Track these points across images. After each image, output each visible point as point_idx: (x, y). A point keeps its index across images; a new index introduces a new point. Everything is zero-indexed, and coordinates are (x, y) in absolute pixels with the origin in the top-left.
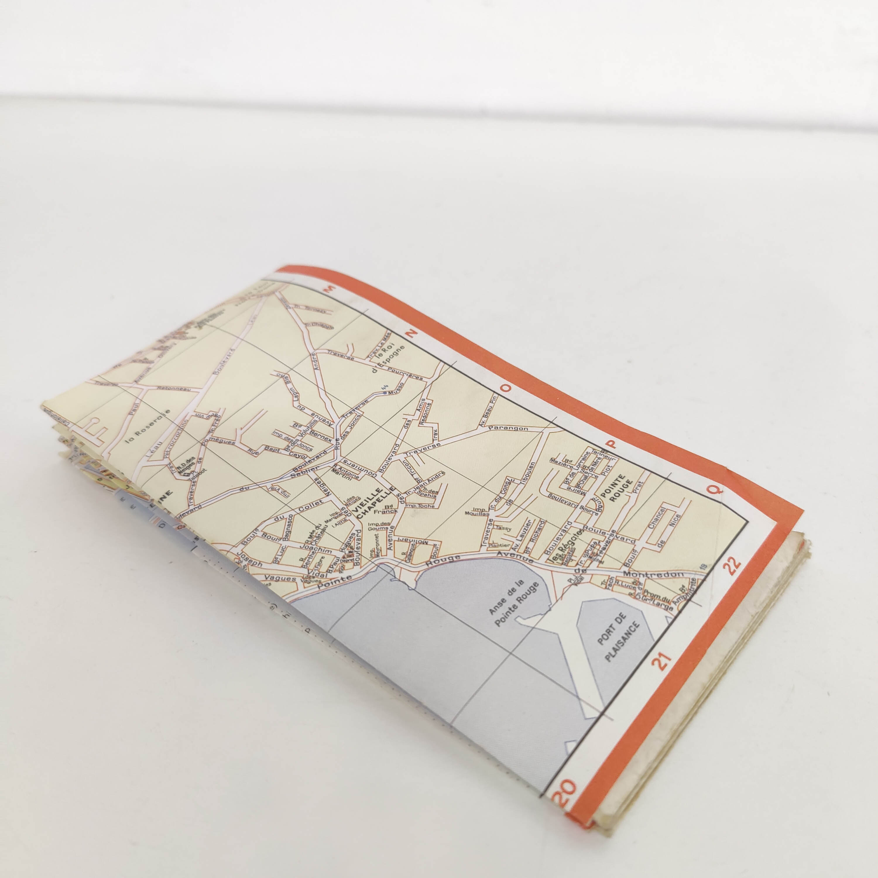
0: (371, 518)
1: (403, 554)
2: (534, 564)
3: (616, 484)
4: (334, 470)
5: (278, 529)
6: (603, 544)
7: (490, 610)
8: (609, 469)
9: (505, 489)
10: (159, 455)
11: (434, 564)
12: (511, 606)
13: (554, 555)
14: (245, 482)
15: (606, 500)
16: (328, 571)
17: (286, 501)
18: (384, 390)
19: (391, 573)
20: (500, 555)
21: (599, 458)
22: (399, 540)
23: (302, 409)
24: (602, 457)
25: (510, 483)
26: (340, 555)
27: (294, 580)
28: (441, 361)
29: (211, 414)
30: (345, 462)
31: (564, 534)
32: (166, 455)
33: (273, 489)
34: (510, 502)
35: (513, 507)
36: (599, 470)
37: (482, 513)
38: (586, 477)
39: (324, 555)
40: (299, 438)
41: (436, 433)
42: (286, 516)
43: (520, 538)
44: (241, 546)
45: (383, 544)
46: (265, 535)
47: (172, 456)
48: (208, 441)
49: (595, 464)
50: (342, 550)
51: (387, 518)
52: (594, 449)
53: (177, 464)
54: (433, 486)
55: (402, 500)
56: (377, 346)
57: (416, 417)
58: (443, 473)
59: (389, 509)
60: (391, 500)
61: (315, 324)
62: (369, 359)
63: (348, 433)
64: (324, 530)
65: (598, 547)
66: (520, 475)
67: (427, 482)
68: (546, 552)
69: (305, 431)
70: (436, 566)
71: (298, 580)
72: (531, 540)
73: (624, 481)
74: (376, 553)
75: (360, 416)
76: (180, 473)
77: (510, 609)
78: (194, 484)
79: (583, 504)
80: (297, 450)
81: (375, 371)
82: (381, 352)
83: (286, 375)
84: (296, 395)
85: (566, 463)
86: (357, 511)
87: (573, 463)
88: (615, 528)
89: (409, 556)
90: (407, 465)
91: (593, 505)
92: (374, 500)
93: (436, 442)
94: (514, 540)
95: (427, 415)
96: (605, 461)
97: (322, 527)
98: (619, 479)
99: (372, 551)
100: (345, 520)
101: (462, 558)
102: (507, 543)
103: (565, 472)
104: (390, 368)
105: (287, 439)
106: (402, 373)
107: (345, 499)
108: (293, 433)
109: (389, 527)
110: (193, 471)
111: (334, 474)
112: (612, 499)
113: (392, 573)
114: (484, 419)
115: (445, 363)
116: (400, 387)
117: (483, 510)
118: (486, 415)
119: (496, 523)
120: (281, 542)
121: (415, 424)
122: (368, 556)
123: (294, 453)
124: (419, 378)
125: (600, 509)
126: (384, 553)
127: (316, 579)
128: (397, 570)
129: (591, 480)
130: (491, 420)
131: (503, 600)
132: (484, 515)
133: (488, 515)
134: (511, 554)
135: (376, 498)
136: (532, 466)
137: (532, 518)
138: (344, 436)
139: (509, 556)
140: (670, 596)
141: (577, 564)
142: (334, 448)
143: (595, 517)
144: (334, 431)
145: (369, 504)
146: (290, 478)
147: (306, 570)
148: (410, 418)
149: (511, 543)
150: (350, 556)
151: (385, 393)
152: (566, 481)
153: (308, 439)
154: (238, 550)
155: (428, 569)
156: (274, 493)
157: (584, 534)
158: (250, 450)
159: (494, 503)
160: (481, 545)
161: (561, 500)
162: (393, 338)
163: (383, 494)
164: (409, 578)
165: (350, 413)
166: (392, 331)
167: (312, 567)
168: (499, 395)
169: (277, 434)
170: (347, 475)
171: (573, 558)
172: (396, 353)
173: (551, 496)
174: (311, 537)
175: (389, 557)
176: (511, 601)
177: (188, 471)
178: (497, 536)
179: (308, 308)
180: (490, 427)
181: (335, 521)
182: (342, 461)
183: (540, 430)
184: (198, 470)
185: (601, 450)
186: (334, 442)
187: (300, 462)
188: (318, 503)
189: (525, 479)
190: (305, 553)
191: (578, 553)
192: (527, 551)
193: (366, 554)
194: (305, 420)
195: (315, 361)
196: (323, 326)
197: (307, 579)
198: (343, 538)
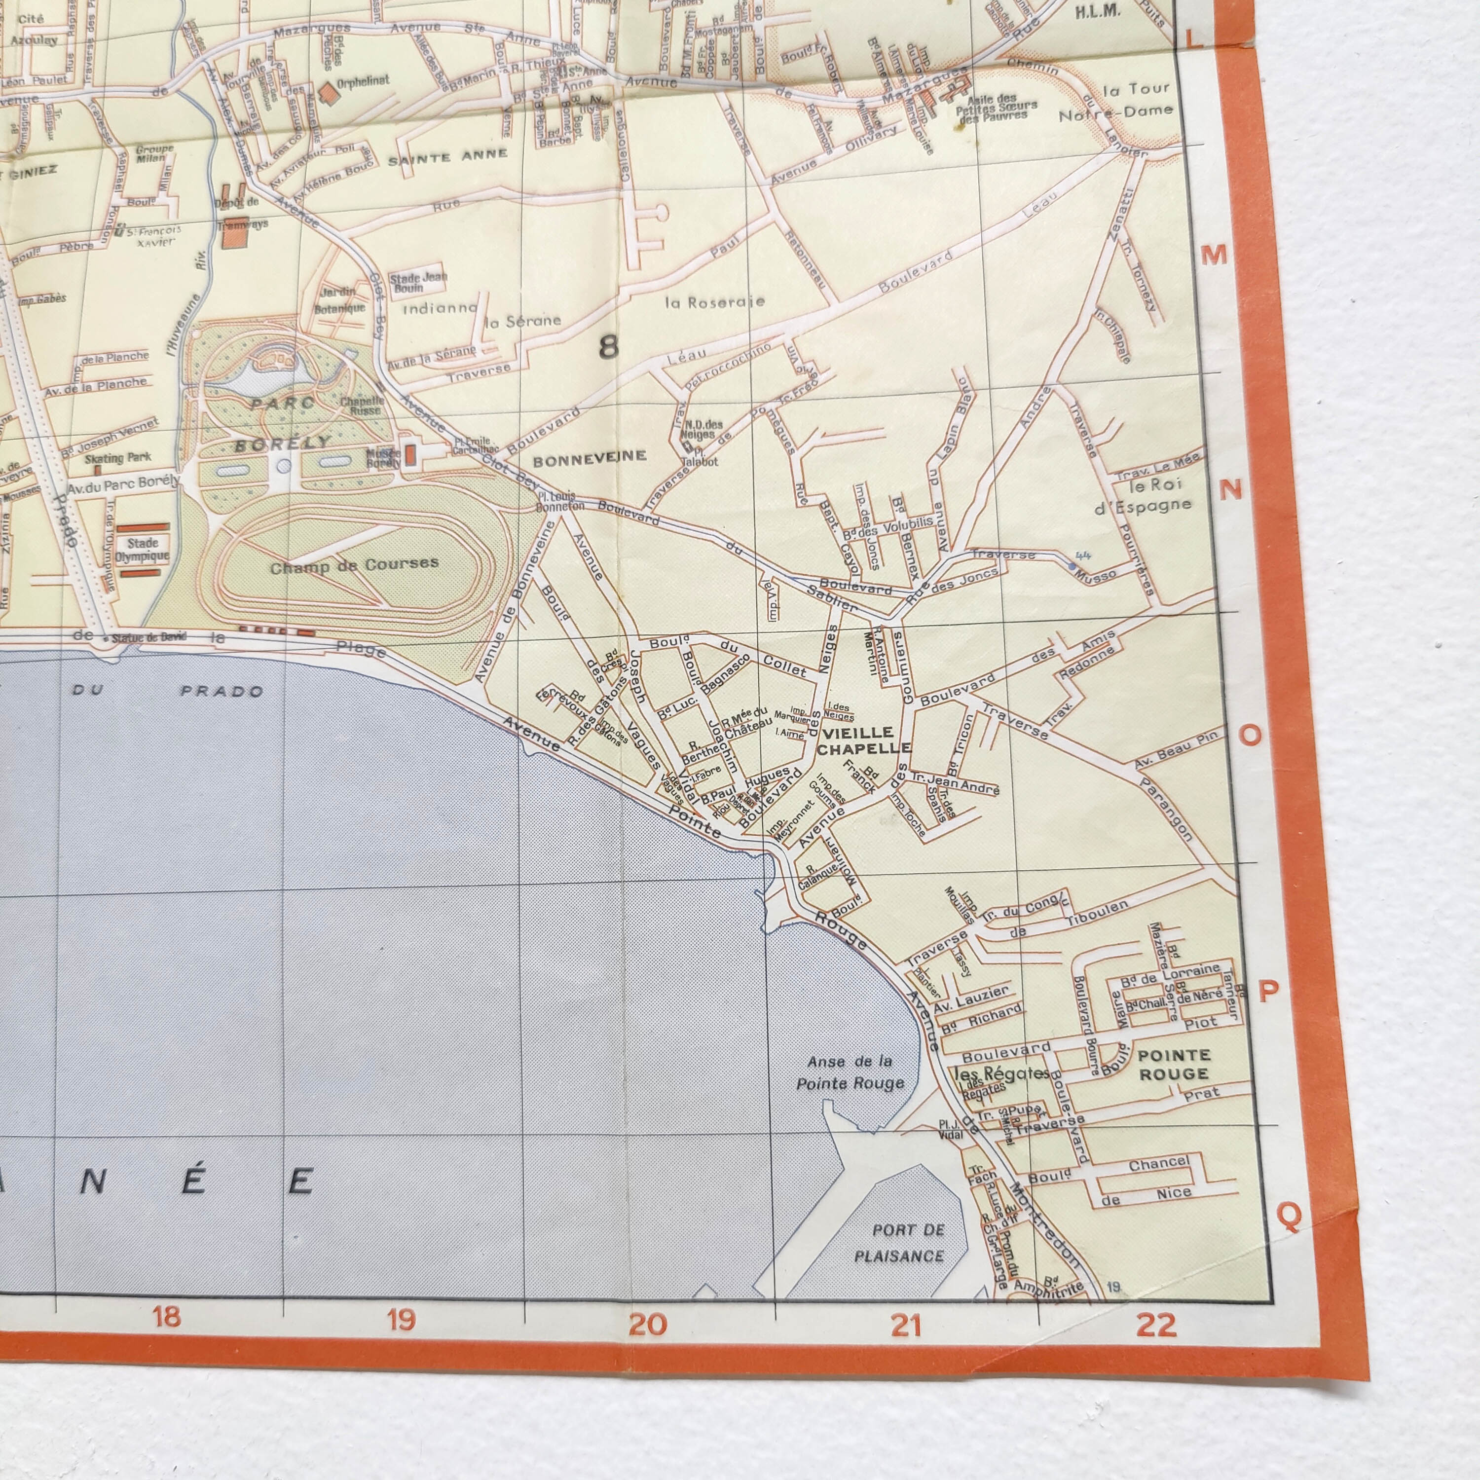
0: (833, 768)
1: (810, 869)
2: (933, 1055)
3: (1182, 1058)
4: (869, 636)
5: (713, 664)
6: (1045, 1120)
7: (813, 1058)
8: (1209, 1024)
9: (1039, 906)
10: (684, 372)
11: (825, 925)
12: (839, 1080)
13: (970, 1069)
14: (745, 538)
15: (1136, 1066)
16: (704, 798)
17: (764, 625)
18: (1077, 561)
19: (767, 879)
20: (911, 998)
21: (1219, 994)
22: (826, 842)
23: (935, 479)
24: (1226, 995)
25: (1056, 903)
26: (741, 788)
27: (657, 766)
28: (1216, 587)
29: (809, 366)
30: (897, 636)
31: (1019, 1054)
32: (694, 383)
33: (767, 588)
34: (1020, 933)
35: (1015, 946)
36: (1189, 1012)
37: (968, 911)
38: (1160, 1004)
39: (722, 767)
40: (881, 530)
41: (1062, 713)
42: (741, 652)
43: (963, 1001)
44: (646, 645)
45: (802, 828)
46: (690, 655)
47: (700, 394)
48: (764, 412)
49: (1202, 995)
50: (749, 782)
51: (849, 788)
52: (1233, 972)
53: (693, 414)
54: (958, 799)
55: (897, 781)
56: (1155, 464)
57: (1069, 655)
58: (997, 792)
59: (867, 778)
60: (885, 765)
61: (1113, 324)
62: (1116, 478)
63: (952, 587)
64: (761, 724)
65: (1033, 1117)
66: (1083, 903)
67: (961, 783)
68: (967, 1057)
69: (900, 526)
70: (824, 929)
71: (661, 771)
72: (973, 1019)
73: (1198, 1064)
74: (780, 832)
75: (997, 574)
76: (683, 434)
77: (835, 1081)
78: (683, 473)
79: (1101, 1039)
80: (859, 549)
81: (1101, 510)
82: (1147, 481)
83: (972, 393)
84: (950, 445)
85: (1166, 952)
86: (828, 737)
87: (1177, 962)
88: (1089, 1118)
89: (813, 879)
90: (967, 727)
91: (1108, 1055)
92: (865, 742)
93: (1046, 728)
94: (954, 994)
95: (1089, 667)
96: (1221, 1007)
97: (763, 717)
98: (1197, 1056)
99: (780, 824)
100: (800, 738)
101: (866, 952)
102: (940, 990)
103: (1148, 963)
104: (1127, 526)
105: (864, 517)
106: (1136, 555)
107: (835, 699)
108: (883, 513)
109: (838, 806)
110: (701, 450)
111: (864, 641)
112: (1145, 1075)
113: (768, 882)
114: (1155, 758)
115: (1217, 598)
116: (1108, 576)
117: (973, 908)
118: (1165, 754)
119: (964, 947)
120: (697, 688)
121: (1055, 664)
122: (768, 826)
123: (850, 551)
124: (1149, 589)
125: (1110, 1070)
126: (789, 843)
127: (680, 793)
128: (778, 884)
129: (1162, 1015)
130: (1159, 772)
131: (841, 1063)
132: (965, 917)
133: (971, 923)
134: (926, 1012)
135: (872, 741)
136: (1116, 908)
137: (1015, 988)
138: (942, 588)
139: (920, 1011)
140: (1026, 1272)
141: (979, 1113)
142: (906, 595)
143: (1088, 1075)
144: (937, 567)
145: (852, 743)
146: (805, 589)
147: (683, 767)
148: (1059, 648)
149: (944, 996)
150: (749, 803)
151: (1073, 565)
152: (1127, 981)
153: (891, 545)
154: (638, 646)
155: (812, 924)
156: (763, 594)
157: (1046, 1083)
158: (803, 486)
159: (1000, 913)
160: (908, 960)
161: (1083, 1003)
162: (1194, 475)
163: (886, 742)
164: (778, 911)
165: (991, 554)
166: (1206, 457)
167: (692, 770)
168: (1227, 736)
169: (861, 494)
170: (877, 662)
171: (986, 1099)
172: (1165, 507)
173: (1079, 983)
174: (736, 719)
175: (788, 855)
176: (849, 1073)
177: (694, 442)
178: (941, 967)
179: (1139, 271)
180: (1148, 780)
181: (787, 724)
182: (895, 631)
183: (1206, 859)
184: (707, 453)
185: (1241, 981)
186: (918, 584)
187: (841, 572)
188: (798, 671)
189: (1083, 919)
190: (705, 739)
191: (1001, 1100)
192: (948, 1029)
193: (770, 820)
194: (919, 506)
195: (1037, 406)
196: (1120, 340)
197: (671, 782)
198: (771, 764)
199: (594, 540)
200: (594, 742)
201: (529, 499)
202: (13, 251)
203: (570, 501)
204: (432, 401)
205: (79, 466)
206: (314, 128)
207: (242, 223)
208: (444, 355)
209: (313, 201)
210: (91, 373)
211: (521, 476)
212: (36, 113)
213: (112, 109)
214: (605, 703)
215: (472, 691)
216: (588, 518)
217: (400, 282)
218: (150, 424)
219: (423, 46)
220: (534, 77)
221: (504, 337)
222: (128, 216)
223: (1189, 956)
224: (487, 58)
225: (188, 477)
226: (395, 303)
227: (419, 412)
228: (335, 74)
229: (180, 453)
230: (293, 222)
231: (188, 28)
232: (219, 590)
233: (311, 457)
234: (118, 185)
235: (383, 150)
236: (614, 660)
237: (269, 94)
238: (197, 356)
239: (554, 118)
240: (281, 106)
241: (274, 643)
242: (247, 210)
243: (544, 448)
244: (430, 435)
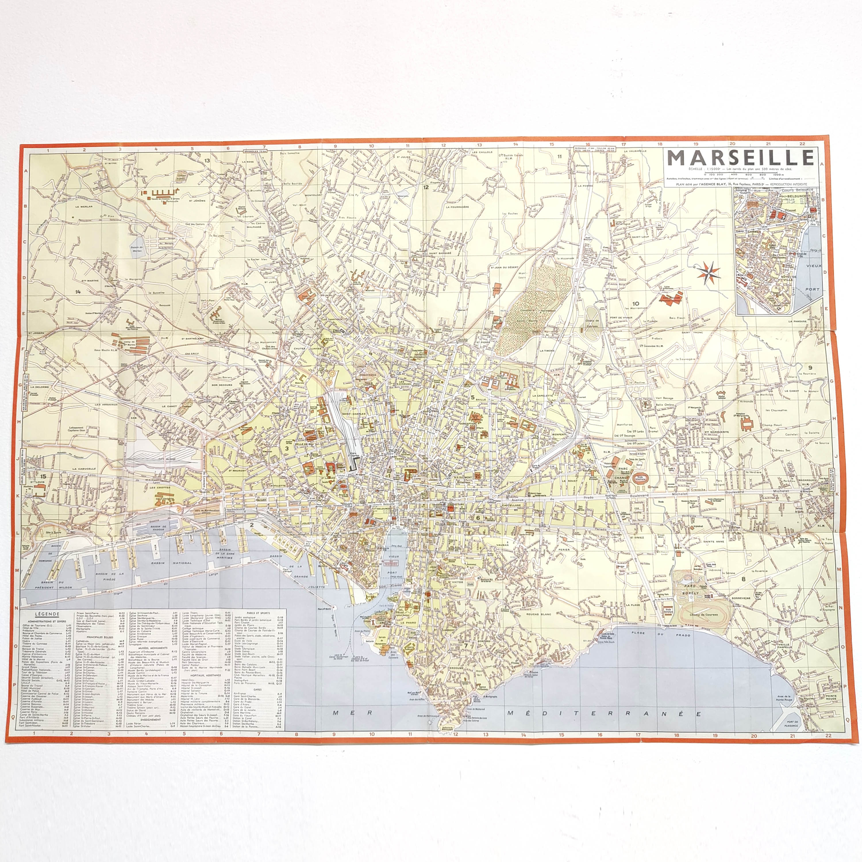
0: (780, 650)
1: (777, 666)
2: (796, 695)
3: (832, 696)
4: (785, 629)
5: (761, 633)
6: (813, 706)
8: (836, 691)
9: (811, 673)
10: (755, 584)
11: (780, 675)
13: (802, 698)
14: (765, 612)
15: (826, 698)
16: (761, 655)
17: (769, 627)
18: (817, 618)
19: (771, 668)
20: (793, 687)
21: (838, 687)
22: (779, 662)
23: (795, 603)
25: (814, 672)
26: (766, 653)
27: (754, 650)
28: (838, 623)
29: (775, 583)
30: (789, 629)
31: (809, 696)
32: (757, 586)
33: (769, 620)
34: (809, 677)
35: (808, 679)
36: (833, 689)
37: (801, 673)
38: (829, 688)
39: (763, 650)
40: (787, 611)
41: (815, 642)
42: (766, 631)
43: (800, 687)
45: (776, 660)
46: (758, 631)
48: (768, 591)
49: (835, 687)
50: (768, 652)
51: (783, 654)
52: (840, 683)
53: (757, 591)
54: (799, 655)
55: (790, 652)
56: (829, 603)
57: (816, 633)
58: (805, 655)
59: (785, 652)
60: (788, 650)
61: (823, 579)
62: (823, 605)
63: (798, 621)
65: (811, 705)
66: (818, 672)
67: (799, 653)
68: (801, 696)
69: (790, 611)
72: (802, 690)
74: (773, 660)
75: (805, 619)
76: (756, 594)
78: (756, 601)
79: (821, 693)
80: (783, 614)
81: (821, 610)
82: (828, 606)
83: (801, 590)
84: (797, 598)
85: (830, 680)
86: (779, 645)
88: (819, 705)
89: (778, 668)
90: (800, 644)
91: (822, 696)
93: (812, 645)
95: (819, 635)
96: (838, 689)
97: (769, 642)
98: (835, 696)
100: (775, 645)
101: (786, 679)
103: (828, 682)
104: (825, 613)
105: (784, 609)
106: (826, 618)
107: (780, 639)
108: (787, 609)
109: (781, 656)
115: (838, 625)
116: (822, 621)
118: (830, 650)
119: (800, 679)
120: (759, 637)
121: (814, 635)
124: (828, 623)
125: (822, 698)
126: (774, 662)
127: (757, 654)
129: (829, 690)
130: (829, 652)
133: (801, 675)
135: (786, 646)
136: (823, 673)
137: (808, 685)
138: (796, 621)
139: (794, 689)
140: (810, 728)
141: (803, 704)
142: (791, 622)
143: (819, 699)
144: (795, 618)
145: (783, 646)
146: (775, 621)
148: (814, 632)
149: (798, 686)
150: (768, 656)
152: (824, 685)
153: (788, 614)
154: (750, 630)
155: (778, 675)
156: (769, 622)
157: (813, 700)
158: (774, 603)
159: (806, 674)
160: (792, 681)
161: (818, 688)
162: (835, 605)
163: (788, 646)
164: (773, 673)
165: (804, 616)
166: (837, 602)
167: (759, 650)
168: (839, 647)
169: (783, 605)
170: (786, 633)
171: (804, 702)
172: (831, 610)
174: (765, 642)
175: (774, 664)
176: (784, 698)
177: (757, 596)
178: (797, 682)
179: (827, 571)
180: (827, 654)
181: (773, 643)
183: (836, 666)
184: (759, 598)
185: (841, 685)
186: (792, 620)
187: (781, 618)
188: (774, 634)
189: (818, 675)
190: (761, 645)
191: (806, 702)
192: (798, 692)
193: (771, 658)
194: (792, 608)
195: (811, 592)
196: (824, 582)
197: (756, 652)
198: (771, 649)
199: (743, 612)
200: (744, 645)
201: (732, 605)
202: (637, 553)
203: (738, 605)
204: (715, 587)
205: (656, 595)
206: (689, 533)
207: (680, 552)
208: (716, 579)
209: (692, 548)
210: (657, 579)
211: (730, 601)
212: (639, 526)
213: (653, 527)
214: (745, 639)
215: (724, 636)
216: (742, 609)
217: (709, 565)
218: (668, 589)
219: (709, 521)
220: (728, 528)
221: (726, 576)
222: (658, 549)
223: (833, 681)
224: (720, 524)
225: (675, 598)
226: (708, 568)
227: (713, 589)
228: (693, 525)
229: (674, 595)
230: (688, 552)
231: (667, 513)
232: (682, 618)
233: (696, 596)
234: (656, 543)
235: (702, 540)
236: (747, 632)
237: (682, 527)
238: (675, 576)
239: (731, 536)
240: (684, 529)
241: (692, 627)
242: (680, 549)
243: (733, 596)
244: (715, 593)
